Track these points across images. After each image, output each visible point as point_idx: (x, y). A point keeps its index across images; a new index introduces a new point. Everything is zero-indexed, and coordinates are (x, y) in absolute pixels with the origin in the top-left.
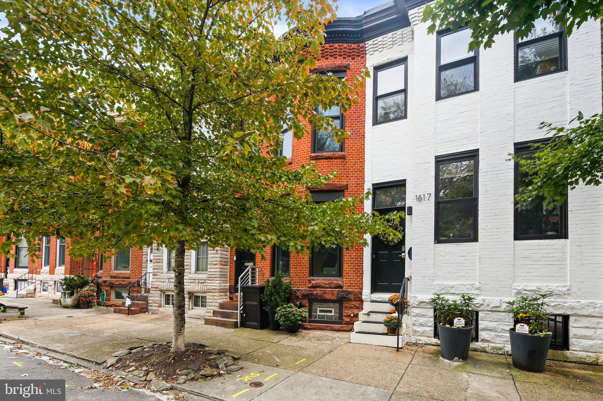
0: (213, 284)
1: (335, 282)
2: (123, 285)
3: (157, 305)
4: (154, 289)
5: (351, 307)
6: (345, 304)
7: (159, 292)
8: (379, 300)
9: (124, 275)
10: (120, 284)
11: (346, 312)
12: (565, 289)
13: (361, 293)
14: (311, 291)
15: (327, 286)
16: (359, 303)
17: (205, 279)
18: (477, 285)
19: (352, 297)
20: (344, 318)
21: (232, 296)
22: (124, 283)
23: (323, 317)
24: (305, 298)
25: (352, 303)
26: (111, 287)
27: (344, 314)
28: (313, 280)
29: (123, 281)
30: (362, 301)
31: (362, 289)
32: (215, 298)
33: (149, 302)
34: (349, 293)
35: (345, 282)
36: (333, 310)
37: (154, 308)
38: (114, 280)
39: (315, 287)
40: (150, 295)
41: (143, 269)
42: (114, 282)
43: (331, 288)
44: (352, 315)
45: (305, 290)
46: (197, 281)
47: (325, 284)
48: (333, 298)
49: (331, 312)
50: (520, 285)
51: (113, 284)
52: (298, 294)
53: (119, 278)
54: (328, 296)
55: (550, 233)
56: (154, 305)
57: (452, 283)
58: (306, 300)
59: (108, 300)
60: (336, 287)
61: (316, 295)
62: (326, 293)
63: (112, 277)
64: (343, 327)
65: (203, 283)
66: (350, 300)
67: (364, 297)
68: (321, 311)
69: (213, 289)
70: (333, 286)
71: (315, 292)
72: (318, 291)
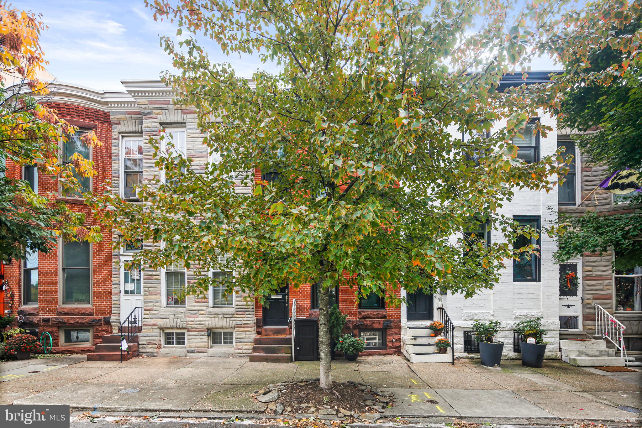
0: (244, 319)
1: (381, 313)
2: (81, 323)
3: (156, 346)
4: (150, 327)
5: (392, 334)
6: (389, 332)
7: (158, 331)
8: (413, 326)
9: (83, 311)
10: (77, 322)
11: (389, 338)
12: (540, 314)
13: (400, 322)
14: (362, 321)
15: (375, 317)
16: (398, 330)
17: (233, 313)
18: (492, 313)
19: (392, 325)
20: (388, 343)
21: (260, 330)
22: (83, 321)
23: (369, 344)
24: (356, 329)
25: (393, 330)
26: (59, 327)
27: (388, 340)
28: (363, 312)
29: (82, 318)
30: (400, 328)
31: (400, 318)
32: (247, 333)
33: (140, 343)
34: (391, 322)
35: (387, 312)
36: (377, 337)
37: (148, 350)
38: (65, 318)
39: (364, 318)
40: (141, 334)
41: (113, 302)
42: (66, 321)
43: (378, 318)
44: (394, 340)
45: (356, 321)
46: (220, 316)
47: (374, 315)
48: (380, 327)
49: (375, 339)
50: (517, 312)
51: (65, 323)
52: (350, 325)
53: (74, 314)
54: (376, 326)
55: (528, 278)
56: (149, 346)
57: (476, 312)
58: (357, 330)
59: (56, 344)
60: (382, 318)
61: (367, 325)
62: (374, 323)
63: (60, 314)
64: (387, 351)
65: (230, 317)
66: (391, 328)
67: (402, 325)
68: (367, 339)
69: (245, 324)
70: (380, 316)
71: (365, 323)
72: (367, 322)
